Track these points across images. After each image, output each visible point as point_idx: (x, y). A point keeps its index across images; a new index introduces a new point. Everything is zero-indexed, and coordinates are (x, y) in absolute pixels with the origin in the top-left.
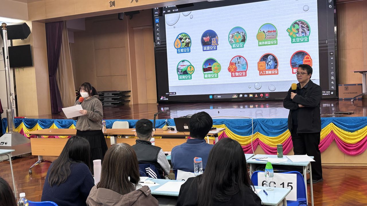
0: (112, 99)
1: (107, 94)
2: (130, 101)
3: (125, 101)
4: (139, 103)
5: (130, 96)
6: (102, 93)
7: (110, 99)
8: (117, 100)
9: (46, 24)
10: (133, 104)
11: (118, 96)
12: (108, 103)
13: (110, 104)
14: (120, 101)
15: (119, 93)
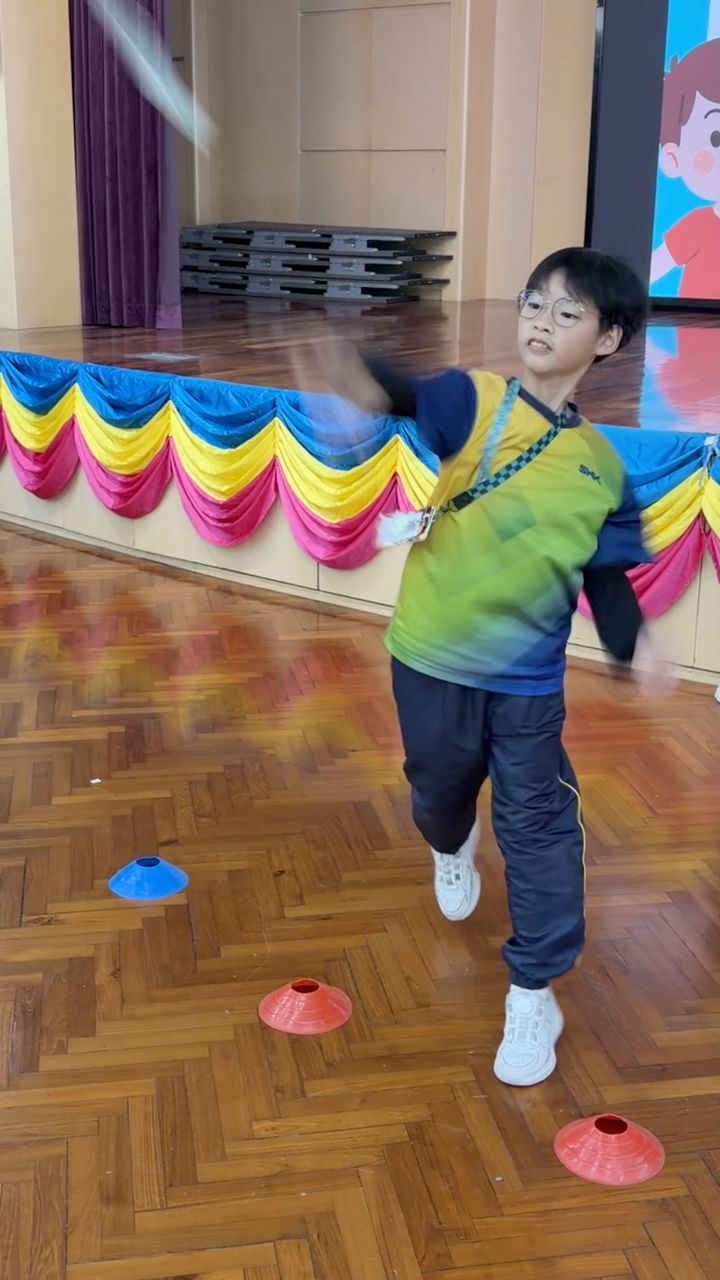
0: (369, 268)
1: (347, 241)
2: (446, 282)
3: (425, 283)
4: (487, 297)
5: (450, 258)
6: (323, 236)
7: (358, 269)
8: (388, 276)
10: (459, 298)
11: (394, 257)
12: (346, 288)
13: (354, 292)
14: (404, 283)
15: (403, 239)
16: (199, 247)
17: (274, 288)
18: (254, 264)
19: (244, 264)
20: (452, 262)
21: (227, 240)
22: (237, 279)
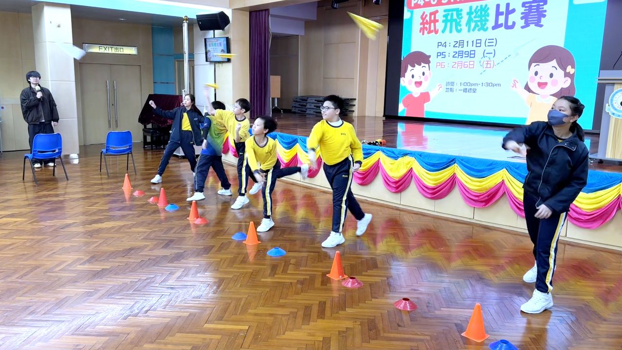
2: (354, 111)
3: (349, 111)
4: (367, 115)
5: (355, 105)
9: (251, 13)
10: (357, 116)
16: (296, 101)
17: (312, 112)
18: (308, 106)
19: (306, 106)
20: (355, 107)
21: (303, 100)
22: (304, 109)
